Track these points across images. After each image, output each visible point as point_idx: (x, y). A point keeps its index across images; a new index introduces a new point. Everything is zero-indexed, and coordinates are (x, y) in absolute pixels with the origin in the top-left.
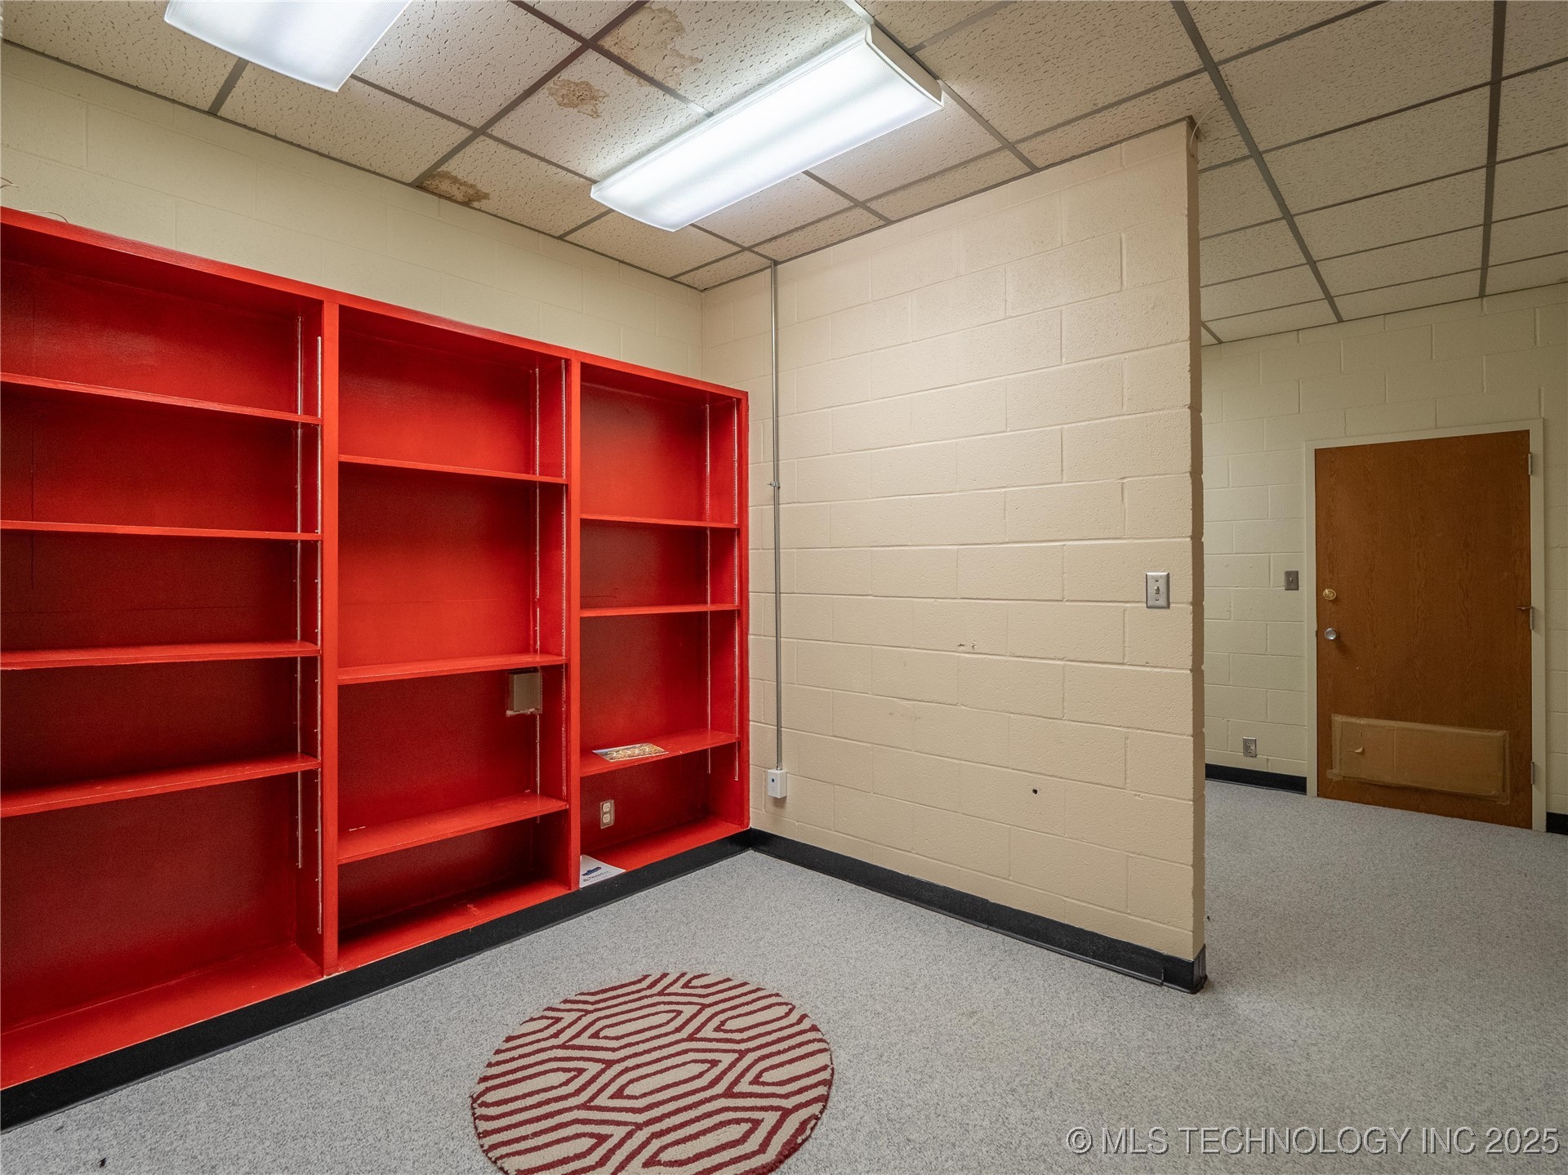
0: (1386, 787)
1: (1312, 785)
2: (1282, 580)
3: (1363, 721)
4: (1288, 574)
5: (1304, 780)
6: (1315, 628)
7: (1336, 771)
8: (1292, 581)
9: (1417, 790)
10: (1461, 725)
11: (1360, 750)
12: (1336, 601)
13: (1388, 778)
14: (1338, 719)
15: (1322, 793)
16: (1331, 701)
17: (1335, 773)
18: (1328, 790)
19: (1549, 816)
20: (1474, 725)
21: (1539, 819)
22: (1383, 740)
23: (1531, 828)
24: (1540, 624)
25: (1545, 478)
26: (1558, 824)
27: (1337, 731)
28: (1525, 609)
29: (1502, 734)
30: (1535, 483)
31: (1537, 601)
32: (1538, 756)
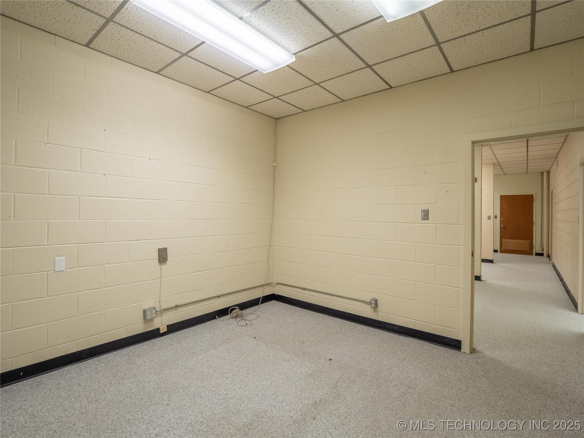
0: (511, 250)
1: (499, 251)
3: (507, 240)
4: (495, 216)
5: (498, 250)
6: (500, 225)
7: (503, 248)
9: (516, 250)
10: (523, 240)
11: (507, 245)
12: (503, 220)
13: (511, 249)
14: (503, 240)
15: (500, 252)
16: (502, 237)
17: (503, 249)
18: (502, 251)
19: (536, 253)
20: (525, 240)
21: (534, 254)
22: (511, 243)
23: (533, 255)
24: (535, 224)
25: (536, 202)
26: (537, 254)
27: (503, 242)
28: (532, 222)
29: (529, 241)
30: (534, 202)
31: (534, 220)
32: (534, 244)
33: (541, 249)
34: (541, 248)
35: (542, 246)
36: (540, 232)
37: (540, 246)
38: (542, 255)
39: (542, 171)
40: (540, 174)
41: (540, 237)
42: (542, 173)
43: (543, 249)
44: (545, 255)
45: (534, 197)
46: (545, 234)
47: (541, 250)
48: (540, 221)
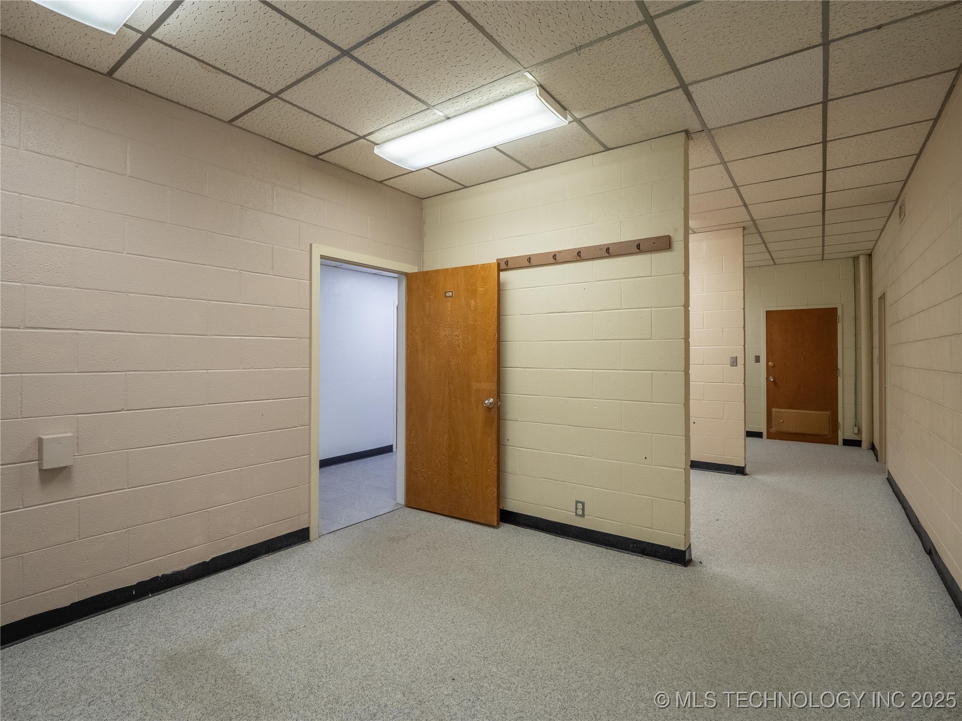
0: (790, 434)
1: (765, 435)
2: (754, 359)
3: (783, 410)
4: (756, 357)
5: (762, 433)
6: (766, 377)
7: (773, 429)
8: (757, 359)
9: (801, 434)
10: (816, 410)
11: (782, 421)
12: (773, 367)
13: (791, 430)
14: (774, 410)
15: (768, 437)
16: (772, 402)
17: (773, 430)
18: (770, 436)
19: (844, 440)
20: (820, 410)
21: (840, 441)
22: (790, 417)
23: (838, 445)
24: (841, 374)
25: (842, 324)
26: (847, 443)
27: (774, 414)
28: (836, 369)
29: (828, 412)
30: (839, 326)
31: (840, 366)
32: (840, 420)
33: (856, 432)
34: (856, 428)
35: (857, 425)
36: (853, 392)
37: (853, 424)
38: (857, 443)
39: (854, 254)
40: (851, 261)
41: (853, 403)
42: (856, 259)
43: (860, 431)
44: (864, 444)
45: (839, 313)
46: (863, 398)
47: (855, 434)
48: (853, 365)
